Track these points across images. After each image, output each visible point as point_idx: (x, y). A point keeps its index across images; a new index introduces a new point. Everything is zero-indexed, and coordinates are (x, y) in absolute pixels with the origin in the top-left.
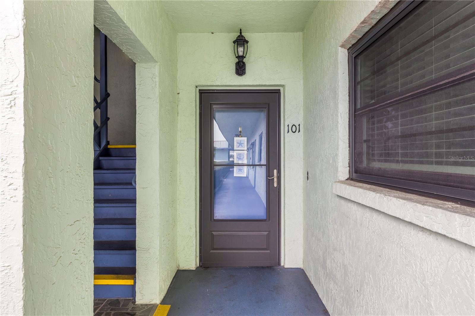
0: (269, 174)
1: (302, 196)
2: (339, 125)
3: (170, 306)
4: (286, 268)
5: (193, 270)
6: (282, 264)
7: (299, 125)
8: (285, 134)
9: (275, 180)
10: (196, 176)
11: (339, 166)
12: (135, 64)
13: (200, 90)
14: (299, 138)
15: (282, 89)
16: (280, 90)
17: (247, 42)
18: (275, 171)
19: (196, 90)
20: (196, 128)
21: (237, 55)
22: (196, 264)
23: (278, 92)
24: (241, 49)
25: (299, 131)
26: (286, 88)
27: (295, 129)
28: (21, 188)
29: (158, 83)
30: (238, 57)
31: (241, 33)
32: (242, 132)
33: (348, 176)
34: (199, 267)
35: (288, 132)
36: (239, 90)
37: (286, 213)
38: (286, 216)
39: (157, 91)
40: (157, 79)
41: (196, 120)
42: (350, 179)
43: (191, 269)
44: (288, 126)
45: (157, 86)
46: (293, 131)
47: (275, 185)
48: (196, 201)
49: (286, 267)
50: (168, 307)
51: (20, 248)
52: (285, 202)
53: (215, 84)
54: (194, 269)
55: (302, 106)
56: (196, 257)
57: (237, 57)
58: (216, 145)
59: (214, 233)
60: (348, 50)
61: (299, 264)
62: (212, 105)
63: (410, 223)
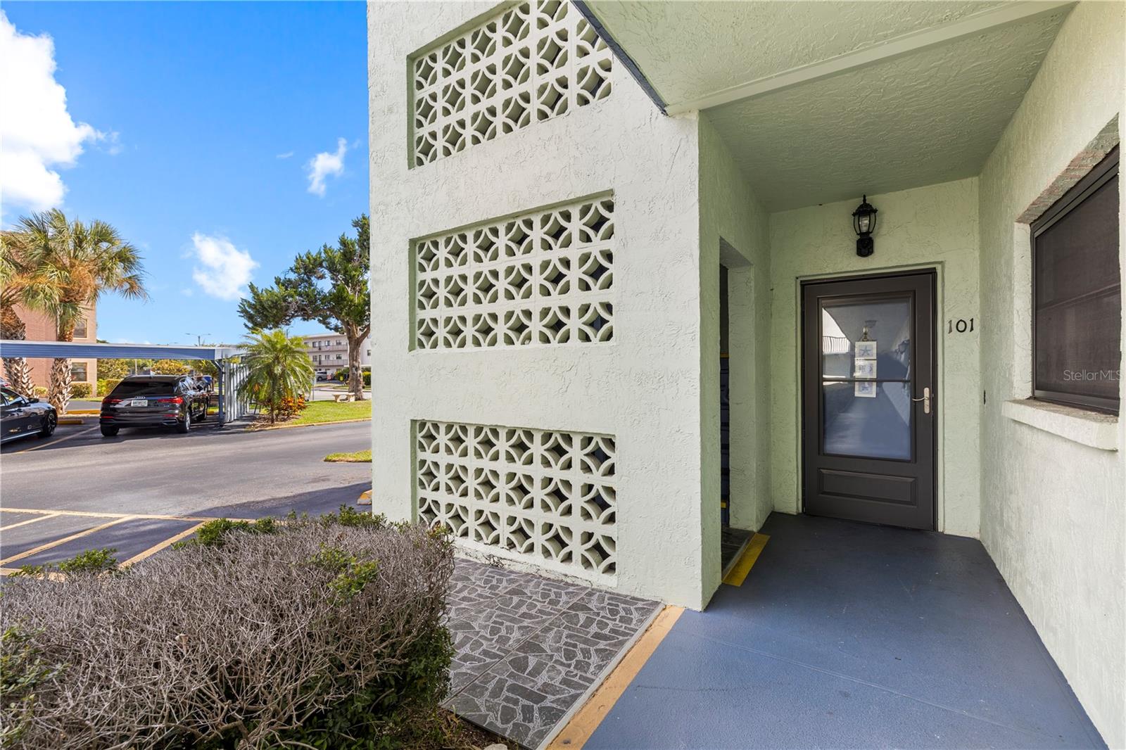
0: (916, 393)
1: (978, 428)
2: (1015, 327)
3: (769, 537)
4: (946, 535)
5: (793, 515)
6: (940, 529)
7: (972, 320)
8: (945, 336)
9: (927, 402)
10: (797, 394)
11: (1015, 380)
12: (727, 269)
13: (801, 281)
14: (972, 341)
15: (939, 268)
16: (935, 268)
17: (875, 211)
18: (927, 391)
19: (796, 281)
20: (796, 332)
21: (859, 232)
22: (798, 508)
23: (933, 272)
24: (865, 221)
25: (972, 329)
26: (947, 266)
27: (963, 326)
28: (699, 388)
29: (753, 289)
30: (861, 234)
31: (865, 200)
32: (869, 333)
33: (1030, 394)
34: (801, 514)
35: (950, 331)
36: (863, 275)
37: (946, 453)
38: (945, 456)
39: (753, 296)
40: (753, 284)
41: (796, 322)
42: (1034, 398)
43: (791, 513)
44: (950, 322)
45: (753, 291)
46: (960, 329)
47: (927, 410)
48: (797, 427)
49: (948, 533)
50: (766, 538)
51: (699, 424)
52: (945, 435)
53: (824, 273)
54: (795, 514)
55: (978, 290)
56: (798, 500)
57: (858, 234)
58: (827, 349)
59: (824, 471)
60: (1030, 225)
61: (972, 532)
62: (820, 300)
63: (1047, 432)
